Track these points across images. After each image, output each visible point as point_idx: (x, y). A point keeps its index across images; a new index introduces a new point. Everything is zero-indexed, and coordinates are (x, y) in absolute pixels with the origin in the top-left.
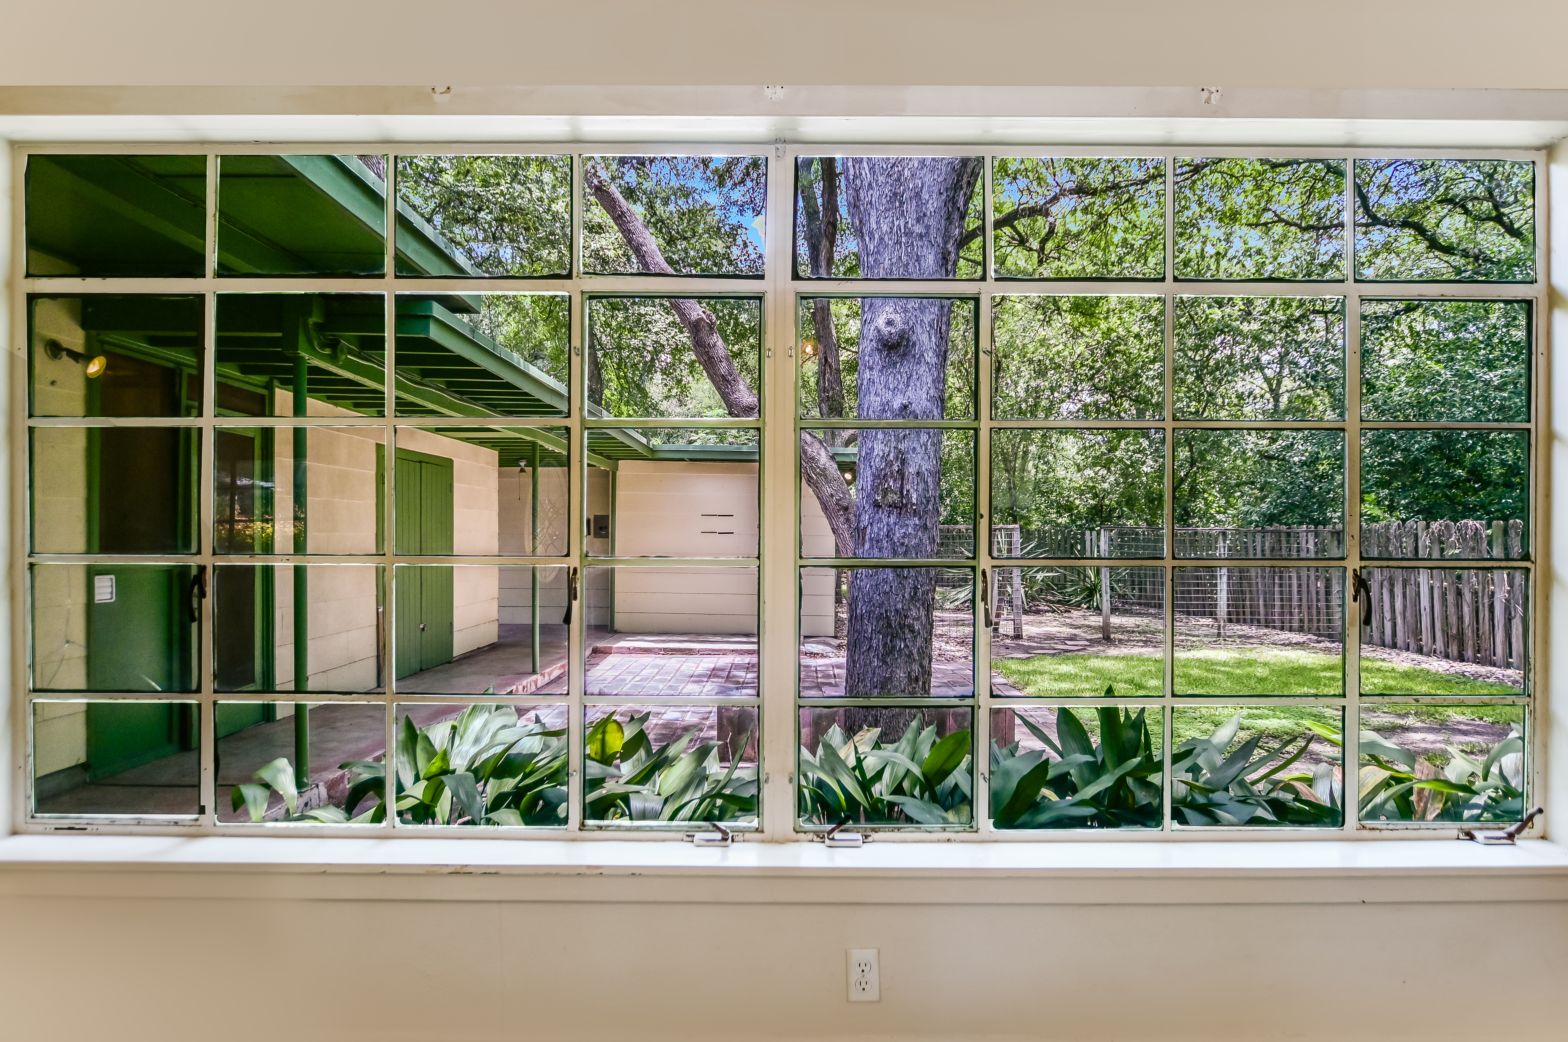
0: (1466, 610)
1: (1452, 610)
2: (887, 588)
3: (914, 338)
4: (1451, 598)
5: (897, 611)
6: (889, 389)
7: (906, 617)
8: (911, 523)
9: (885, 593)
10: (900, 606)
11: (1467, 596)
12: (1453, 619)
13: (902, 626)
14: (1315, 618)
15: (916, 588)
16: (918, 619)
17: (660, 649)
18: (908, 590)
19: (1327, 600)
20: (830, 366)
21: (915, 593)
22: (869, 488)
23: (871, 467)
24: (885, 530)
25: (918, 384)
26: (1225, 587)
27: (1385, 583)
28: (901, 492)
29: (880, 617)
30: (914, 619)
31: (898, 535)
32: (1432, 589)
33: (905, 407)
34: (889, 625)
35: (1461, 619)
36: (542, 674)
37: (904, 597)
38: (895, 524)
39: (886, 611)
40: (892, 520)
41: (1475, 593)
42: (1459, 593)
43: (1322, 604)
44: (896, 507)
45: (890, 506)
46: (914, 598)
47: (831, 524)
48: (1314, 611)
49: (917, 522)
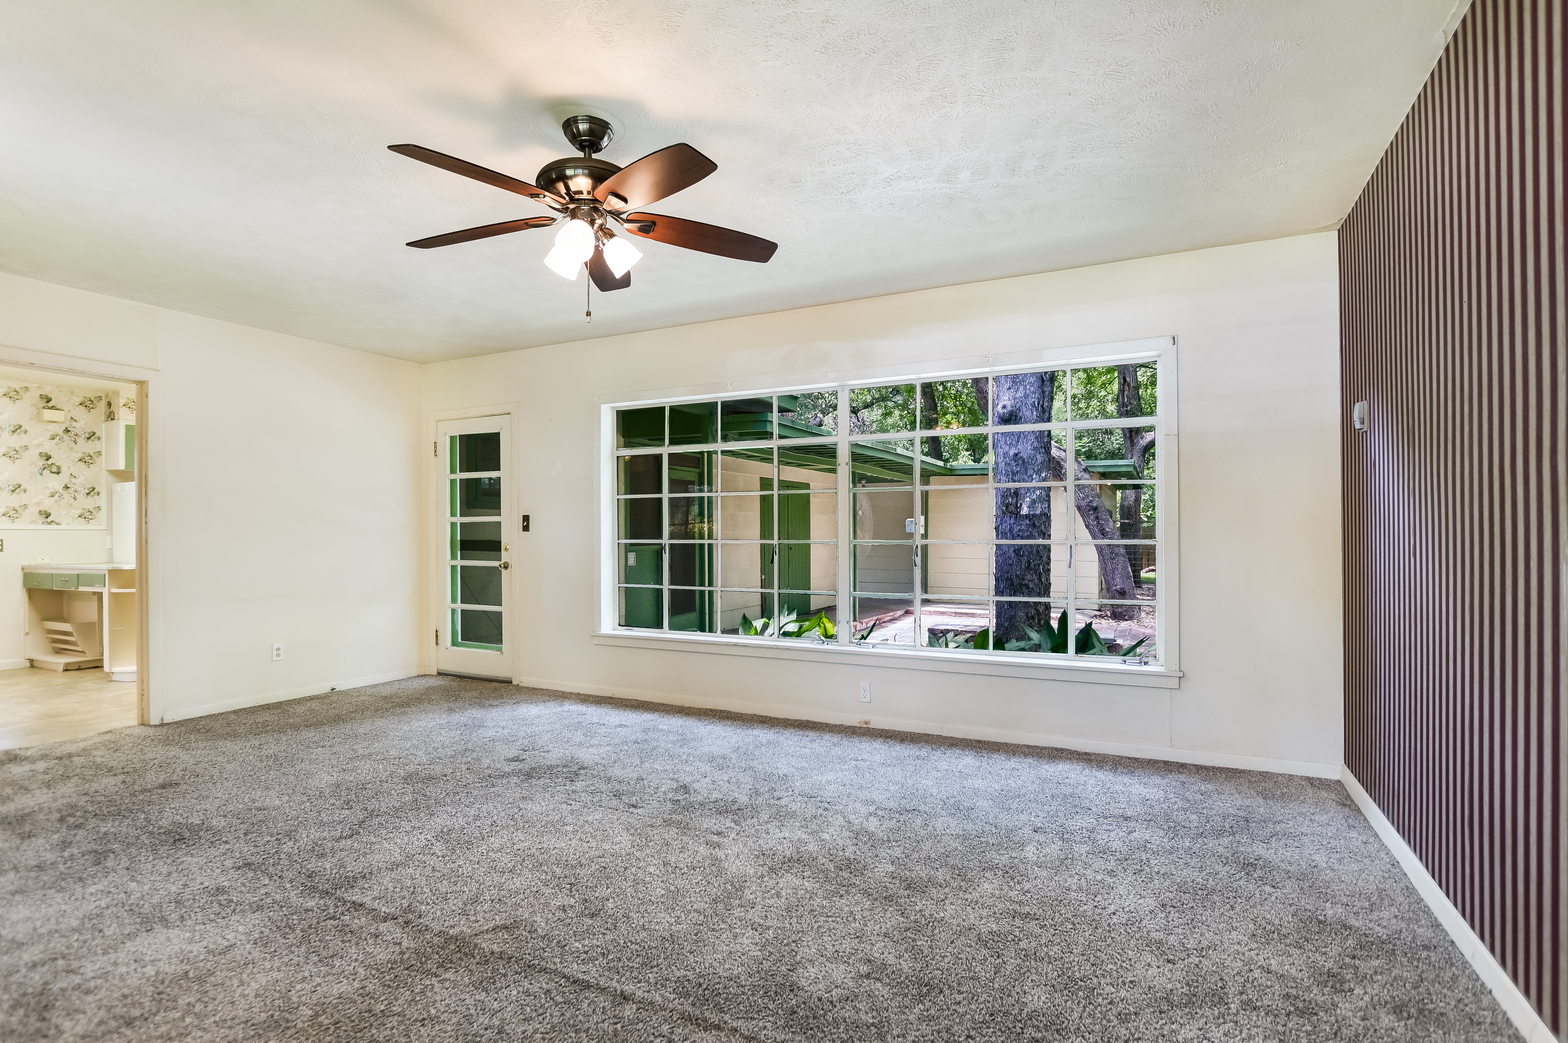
2: (1011, 562)
3: (1021, 414)
7: (1023, 579)
8: (1024, 523)
9: (1010, 565)
13: (1021, 585)
15: (1029, 562)
16: (1032, 580)
17: (952, 613)
18: (1024, 563)
20: (1129, 385)
21: (1029, 565)
24: (1008, 527)
25: (1025, 441)
28: (1017, 505)
30: (1029, 581)
33: (1016, 455)
34: (1012, 584)
36: (860, 622)
37: (1021, 567)
38: (1014, 524)
40: (1012, 521)
44: (1014, 514)
45: (1010, 513)
46: (1028, 568)
47: (1085, 521)
49: (1028, 522)
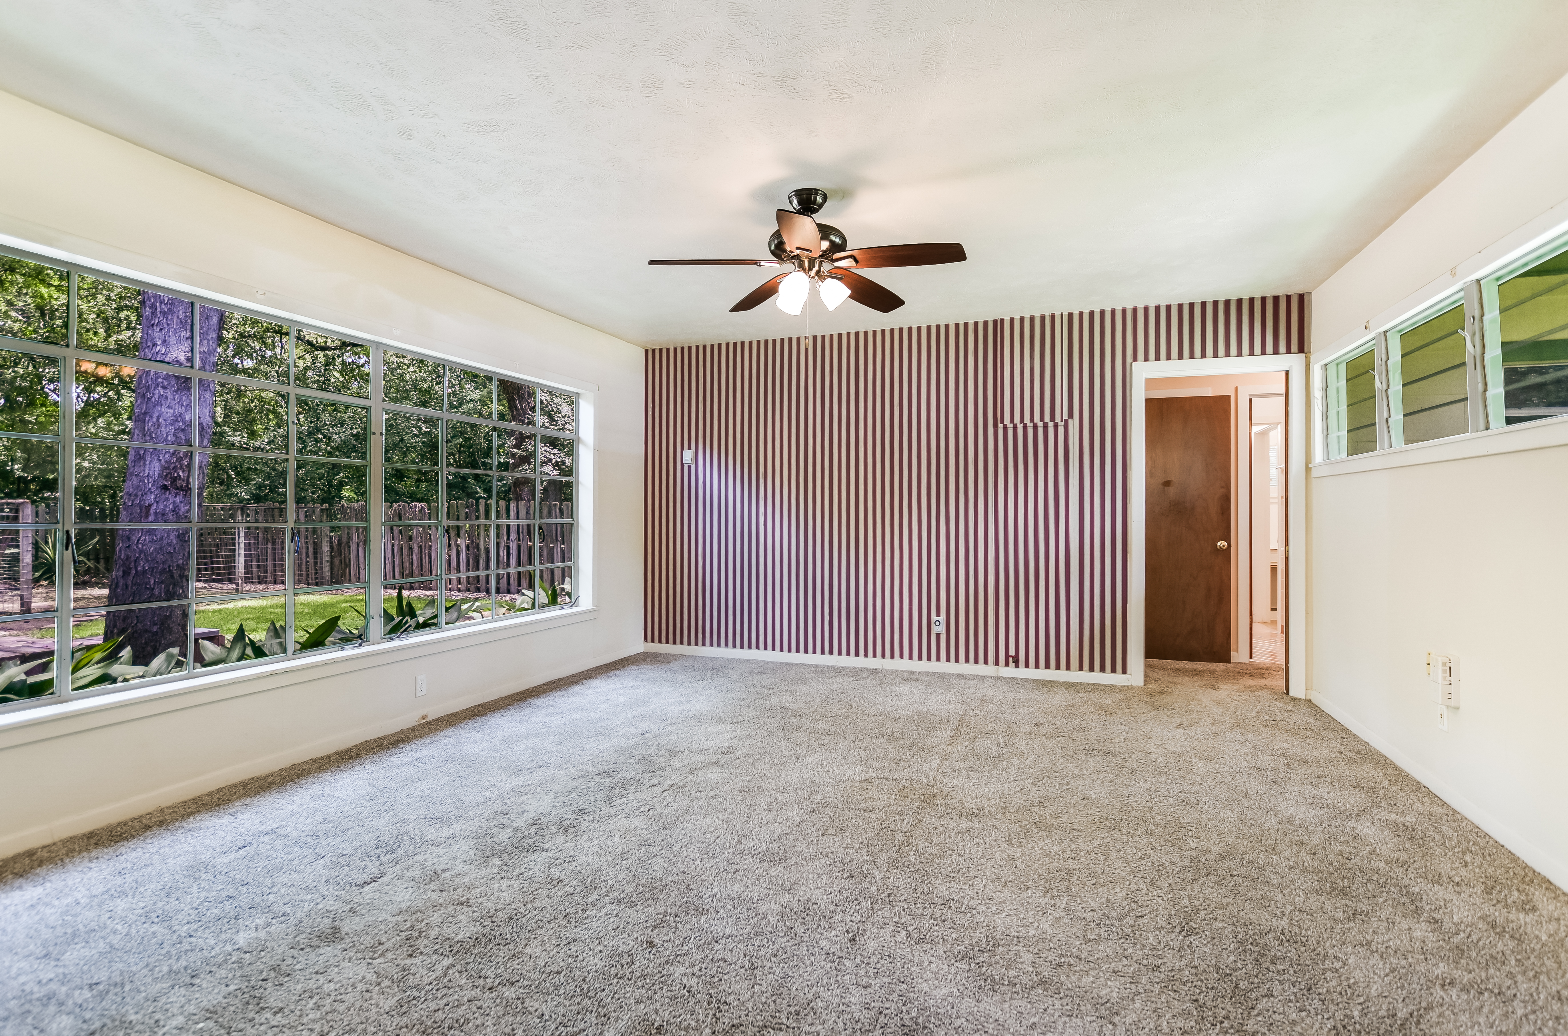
0: (415, 557)
1: (406, 558)
4: (405, 552)
5: (178, 566)
6: (182, 405)
10: (181, 562)
11: (416, 549)
12: (407, 565)
14: (304, 572)
19: (315, 558)
22: (157, 475)
23: (160, 460)
24: (171, 506)
26: (242, 552)
27: (361, 544)
28: (188, 480)
29: (163, 571)
31: (183, 510)
32: (393, 545)
35: (412, 564)
38: (181, 502)
39: (169, 567)
40: (178, 499)
41: (420, 547)
42: (411, 548)
43: (311, 560)
44: (183, 490)
45: (177, 489)
48: (304, 567)
